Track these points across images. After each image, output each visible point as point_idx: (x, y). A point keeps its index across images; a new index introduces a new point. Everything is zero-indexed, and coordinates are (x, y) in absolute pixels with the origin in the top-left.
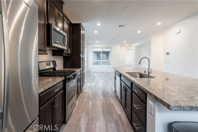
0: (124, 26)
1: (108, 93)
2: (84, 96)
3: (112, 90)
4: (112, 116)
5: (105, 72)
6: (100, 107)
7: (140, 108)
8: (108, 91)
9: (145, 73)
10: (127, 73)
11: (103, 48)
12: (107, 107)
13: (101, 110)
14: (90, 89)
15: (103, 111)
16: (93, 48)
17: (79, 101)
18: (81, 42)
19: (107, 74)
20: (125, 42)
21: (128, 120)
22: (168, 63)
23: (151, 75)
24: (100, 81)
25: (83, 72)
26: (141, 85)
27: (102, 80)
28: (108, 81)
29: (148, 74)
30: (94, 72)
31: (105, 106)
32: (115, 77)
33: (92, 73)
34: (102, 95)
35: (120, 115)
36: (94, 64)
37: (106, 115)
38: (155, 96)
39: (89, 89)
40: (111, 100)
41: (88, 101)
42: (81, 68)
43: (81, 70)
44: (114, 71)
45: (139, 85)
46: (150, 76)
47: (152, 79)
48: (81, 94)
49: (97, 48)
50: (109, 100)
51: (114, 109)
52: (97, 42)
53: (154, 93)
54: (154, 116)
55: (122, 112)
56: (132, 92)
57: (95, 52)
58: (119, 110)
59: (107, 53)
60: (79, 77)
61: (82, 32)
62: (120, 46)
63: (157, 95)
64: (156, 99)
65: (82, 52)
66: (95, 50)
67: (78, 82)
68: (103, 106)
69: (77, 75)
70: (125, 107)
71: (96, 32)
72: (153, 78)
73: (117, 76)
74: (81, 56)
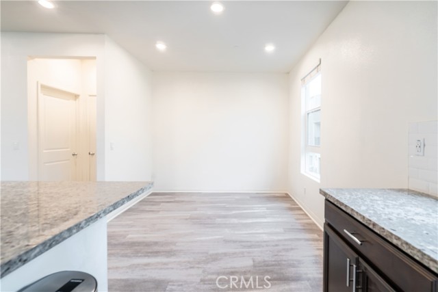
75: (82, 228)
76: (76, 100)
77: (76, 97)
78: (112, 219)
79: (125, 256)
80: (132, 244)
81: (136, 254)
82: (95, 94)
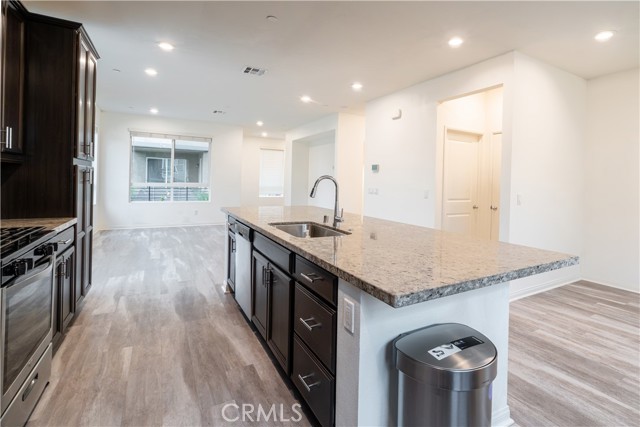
0: (263, 72)
1: (204, 300)
2: (93, 336)
3: (218, 287)
4: (225, 377)
5: (186, 228)
6: (174, 359)
7: (319, 324)
8: (201, 295)
9: (325, 221)
10: (272, 224)
11: (180, 137)
12: (201, 351)
13: (178, 370)
14: (122, 299)
15: (188, 373)
16: (133, 134)
17: (65, 361)
18: (81, 103)
19: (194, 234)
20: (260, 123)
21: (278, 375)
22: (376, 193)
23: (340, 226)
24: (164, 264)
25: (88, 230)
26: (321, 257)
27: (175, 256)
28: (202, 259)
29: (335, 225)
30: (138, 231)
31: (192, 351)
32: (231, 242)
33: (125, 233)
34: (180, 314)
35: (252, 367)
36: (132, 198)
37: (199, 381)
38: (359, 280)
39: (117, 299)
40: (218, 325)
41: (115, 348)
42: (74, 216)
43: (75, 226)
44: (224, 222)
45: (316, 258)
46: (338, 230)
47: (343, 237)
48: (74, 329)
49: (151, 135)
50: (210, 326)
51: (230, 350)
52: (154, 111)
53: (357, 273)
54: (354, 335)
55: (258, 353)
56: (293, 281)
57: (140, 151)
58: (247, 352)
59: (193, 159)
60: (67, 255)
61: (82, 60)
62: (245, 136)
63: (363, 278)
64: (363, 287)
65: (85, 145)
66: (140, 141)
67: (59, 277)
68: (188, 353)
69: (61, 248)
70: (266, 338)
71: (151, 72)
72: (347, 233)
73: (238, 238)
74: (75, 162)
75: (484, 285)
76: (478, 140)
77: (479, 137)
78: (516, 299)
79: (533, 355)
80: (543, 344)
81: (549, 360)
82: (500, 130)
